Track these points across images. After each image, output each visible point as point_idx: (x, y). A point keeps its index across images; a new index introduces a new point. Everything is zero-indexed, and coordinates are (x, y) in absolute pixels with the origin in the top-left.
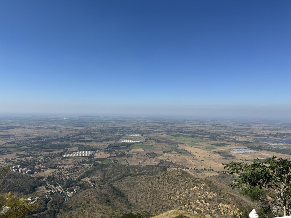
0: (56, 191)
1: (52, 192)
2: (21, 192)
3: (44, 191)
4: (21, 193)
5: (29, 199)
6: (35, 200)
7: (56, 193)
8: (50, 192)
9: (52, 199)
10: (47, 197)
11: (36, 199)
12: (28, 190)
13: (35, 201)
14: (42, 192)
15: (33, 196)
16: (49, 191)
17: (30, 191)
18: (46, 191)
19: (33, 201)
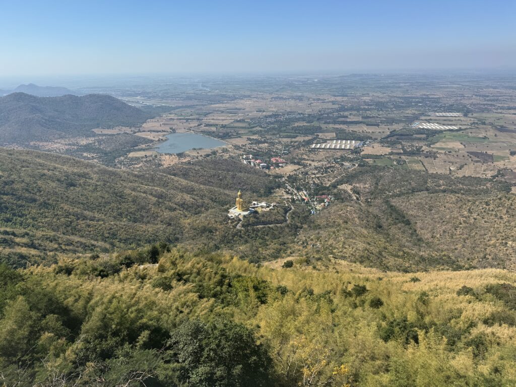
0: (300, 198)
1: (294, 199)
2: (254, 192)
3: (283, 196)
4: (255, 194)
5: (264, 204)
6: (271, 206)
7: (299, 201)
8: (291, 199)
9: (293, 208)
10: (287, 205)
11: (272, 204)
12: (262, 191)
13: (271, 208)
14: (280, 196)
15: (268, 200)
16: (290, 197)
17: (265, 192)
18: (286, 196)
19: (268, 207)
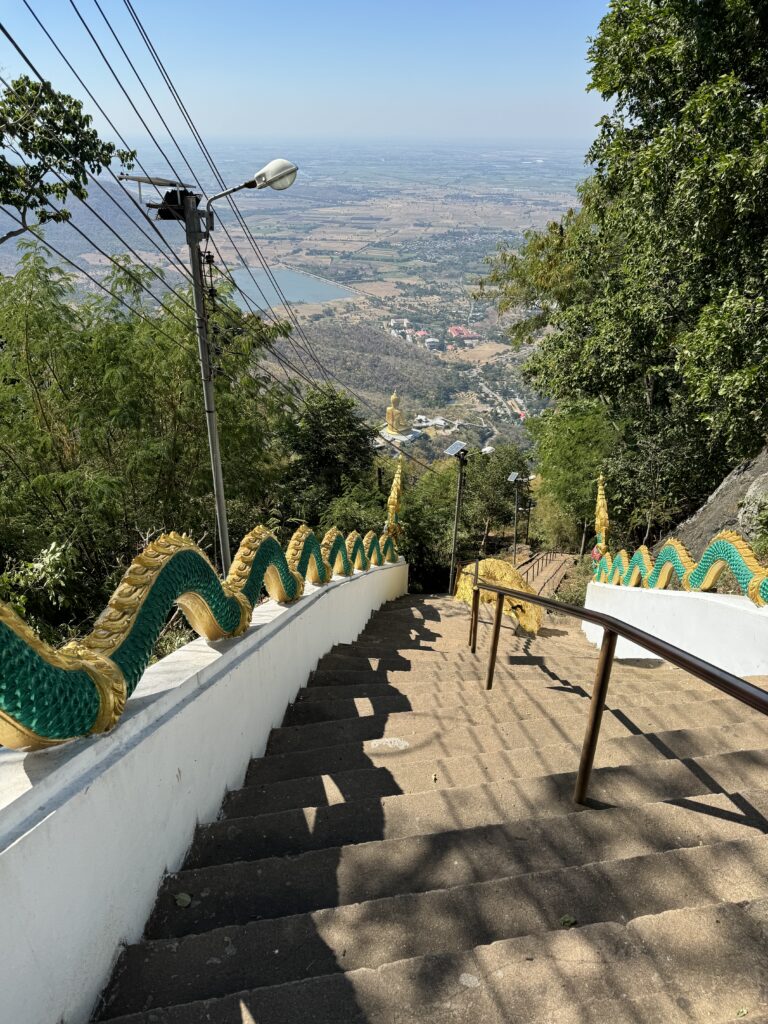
0: (509, 412)
1: (497, 414)
2: (415, 397)
3: (475, 407)
4: (417, 401)
5: (439, 421)
6: (453, 425)
7: (508, 417)
8: (491, 413)
9: (496, 432)
10: (485, 426)
11: (456, 423)
12: (432, 395)
13: (454, 429)
14: (469, 407)
15: (447, 413)
16: (489, 409)
17: (437, 399)
18: (481, 408)
